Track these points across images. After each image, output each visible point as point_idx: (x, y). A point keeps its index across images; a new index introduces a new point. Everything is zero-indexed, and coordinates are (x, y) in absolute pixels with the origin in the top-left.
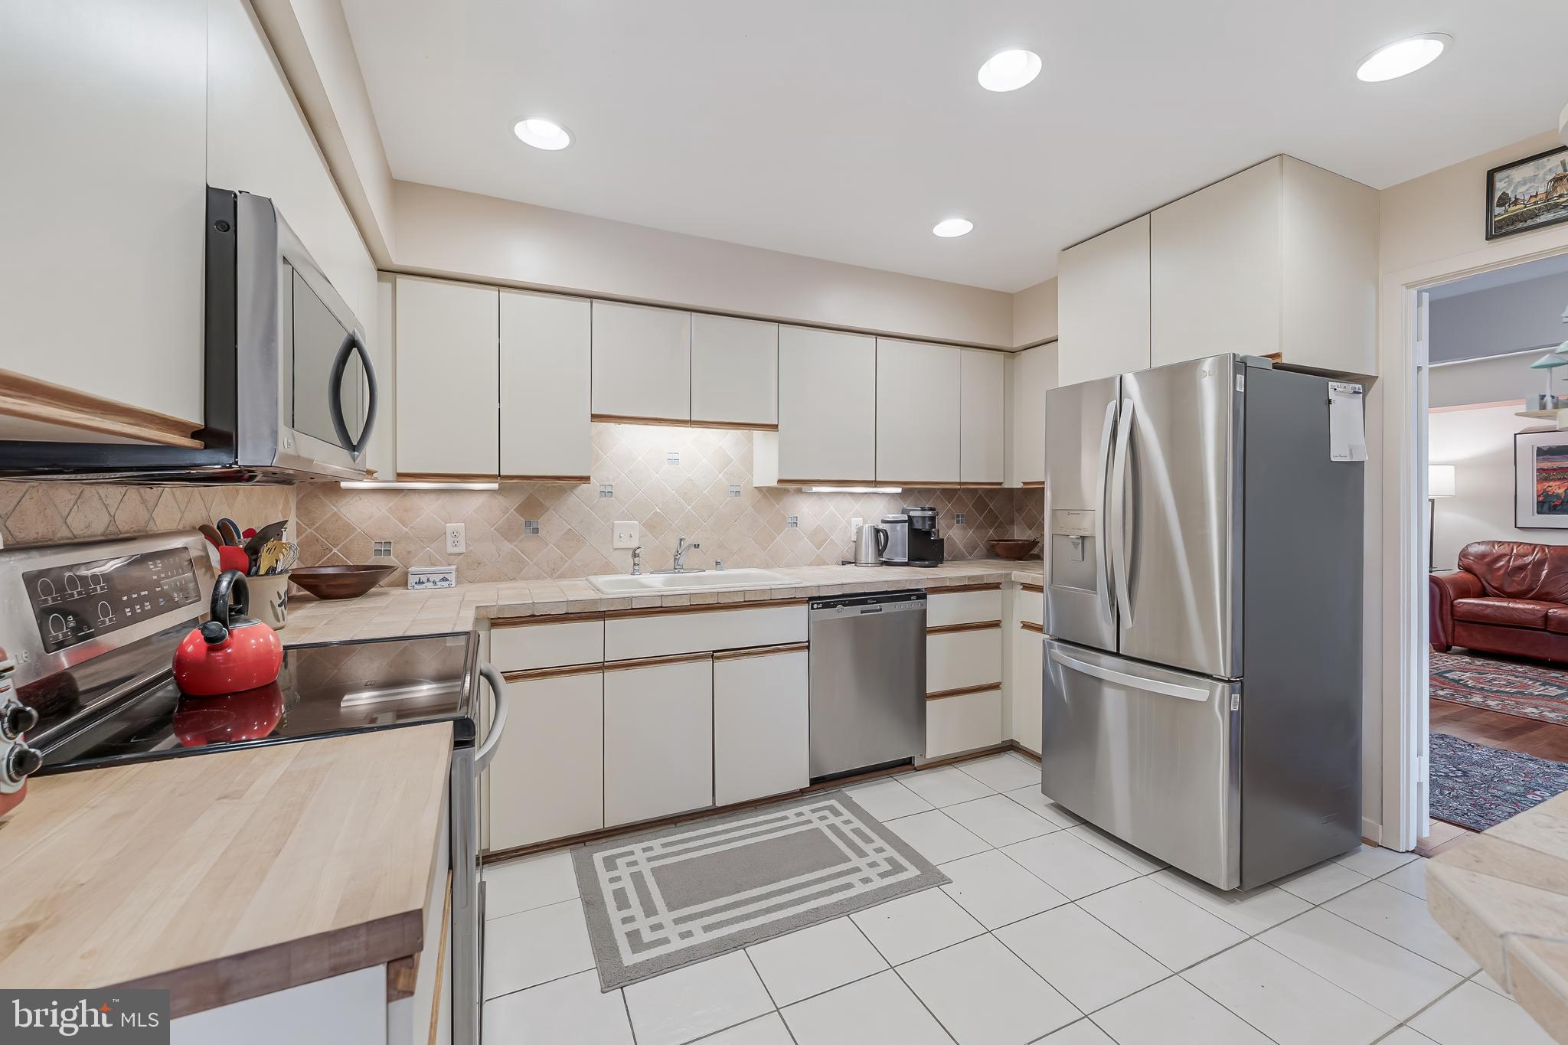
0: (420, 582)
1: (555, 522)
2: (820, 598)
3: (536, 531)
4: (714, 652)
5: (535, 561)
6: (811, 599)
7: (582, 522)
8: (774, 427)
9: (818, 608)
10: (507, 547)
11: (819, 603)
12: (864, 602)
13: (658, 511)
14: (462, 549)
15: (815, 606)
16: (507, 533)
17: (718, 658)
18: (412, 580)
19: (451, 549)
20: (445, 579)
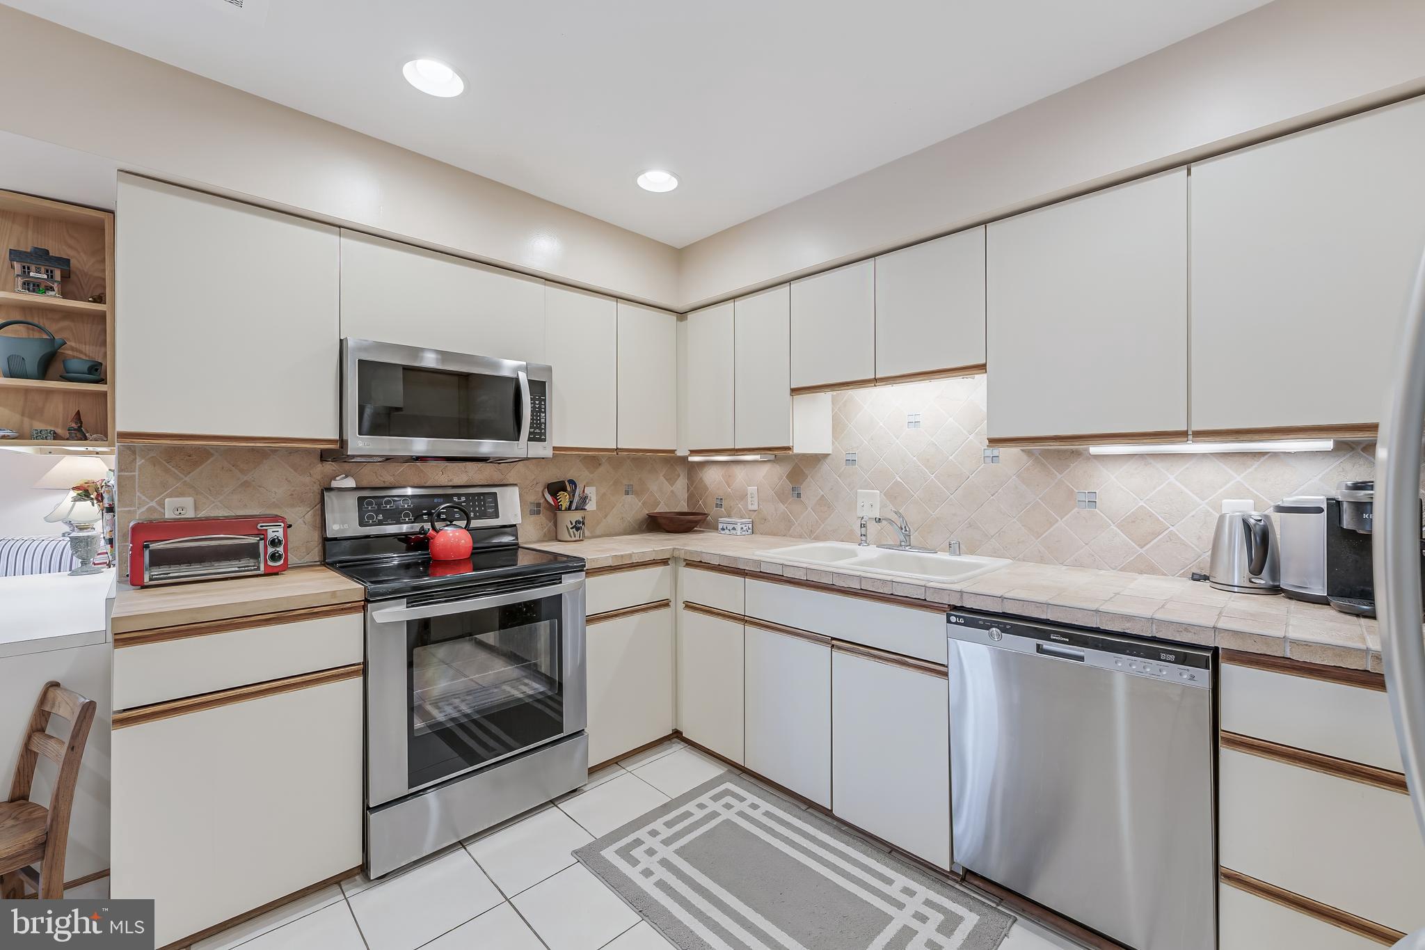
0: (723, 529)
1: (813, 489)
2: (962, 609)
3: (799, 495)
4: (833, 639)
5: (799, 522)
6: (955, 608)
7: (832, 489)
8: (982, 368)
9: (956, 623)
10: (782, 507)
11: (960, 617)
12: (1046, 636)
13: (899, 479)
14: (755, 507)
15: (953, 619)
16: (781, 496)
17: (840, 648)
18: (720, 526)
19: (751, 507)
20: (734, 529)
